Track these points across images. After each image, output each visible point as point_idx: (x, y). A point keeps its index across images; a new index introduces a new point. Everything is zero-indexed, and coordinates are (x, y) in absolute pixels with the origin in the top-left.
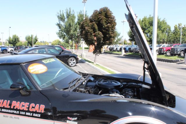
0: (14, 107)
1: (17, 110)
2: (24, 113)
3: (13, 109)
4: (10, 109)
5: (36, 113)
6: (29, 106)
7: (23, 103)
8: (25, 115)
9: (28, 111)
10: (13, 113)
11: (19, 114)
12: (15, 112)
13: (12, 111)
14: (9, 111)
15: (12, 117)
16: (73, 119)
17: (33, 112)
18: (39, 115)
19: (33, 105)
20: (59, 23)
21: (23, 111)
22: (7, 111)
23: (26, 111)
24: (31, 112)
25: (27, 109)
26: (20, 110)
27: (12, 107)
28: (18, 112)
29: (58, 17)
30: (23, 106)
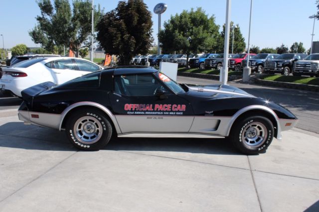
0: (157, 109)
1: (160, 111)
2: (168, 113)
3: (157, 111)
4: (154, 111)
5: (178, 111)
6: (172, 107)
7: (165, 105)
8: (169, 115)
9: (172, 111)
10: (157, 114)
11: (163, 115)
12: (159, 113)
13: (155, 113)
14: (153, 113)
15: (156, 118)
16: (211, 112)
17: (176, 112)
18: (182, 113)
19: (175, 105)
20: (41, 16)
21: (166, 111)
22: (151, 113)
23: (169, 112)
24: (174, 112)
25: (170, 110)
26: (163, 111)
27: (155, 110)
28: (162, 113)
29: (40, 5)
30: (166, 107)
